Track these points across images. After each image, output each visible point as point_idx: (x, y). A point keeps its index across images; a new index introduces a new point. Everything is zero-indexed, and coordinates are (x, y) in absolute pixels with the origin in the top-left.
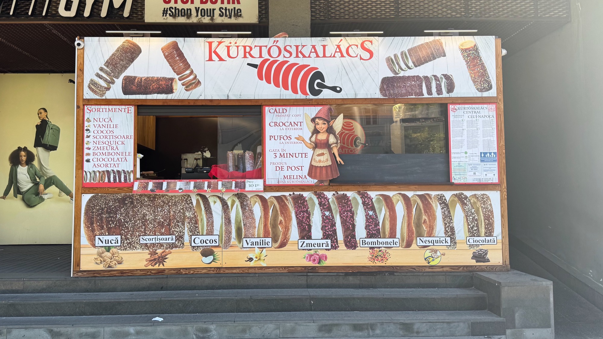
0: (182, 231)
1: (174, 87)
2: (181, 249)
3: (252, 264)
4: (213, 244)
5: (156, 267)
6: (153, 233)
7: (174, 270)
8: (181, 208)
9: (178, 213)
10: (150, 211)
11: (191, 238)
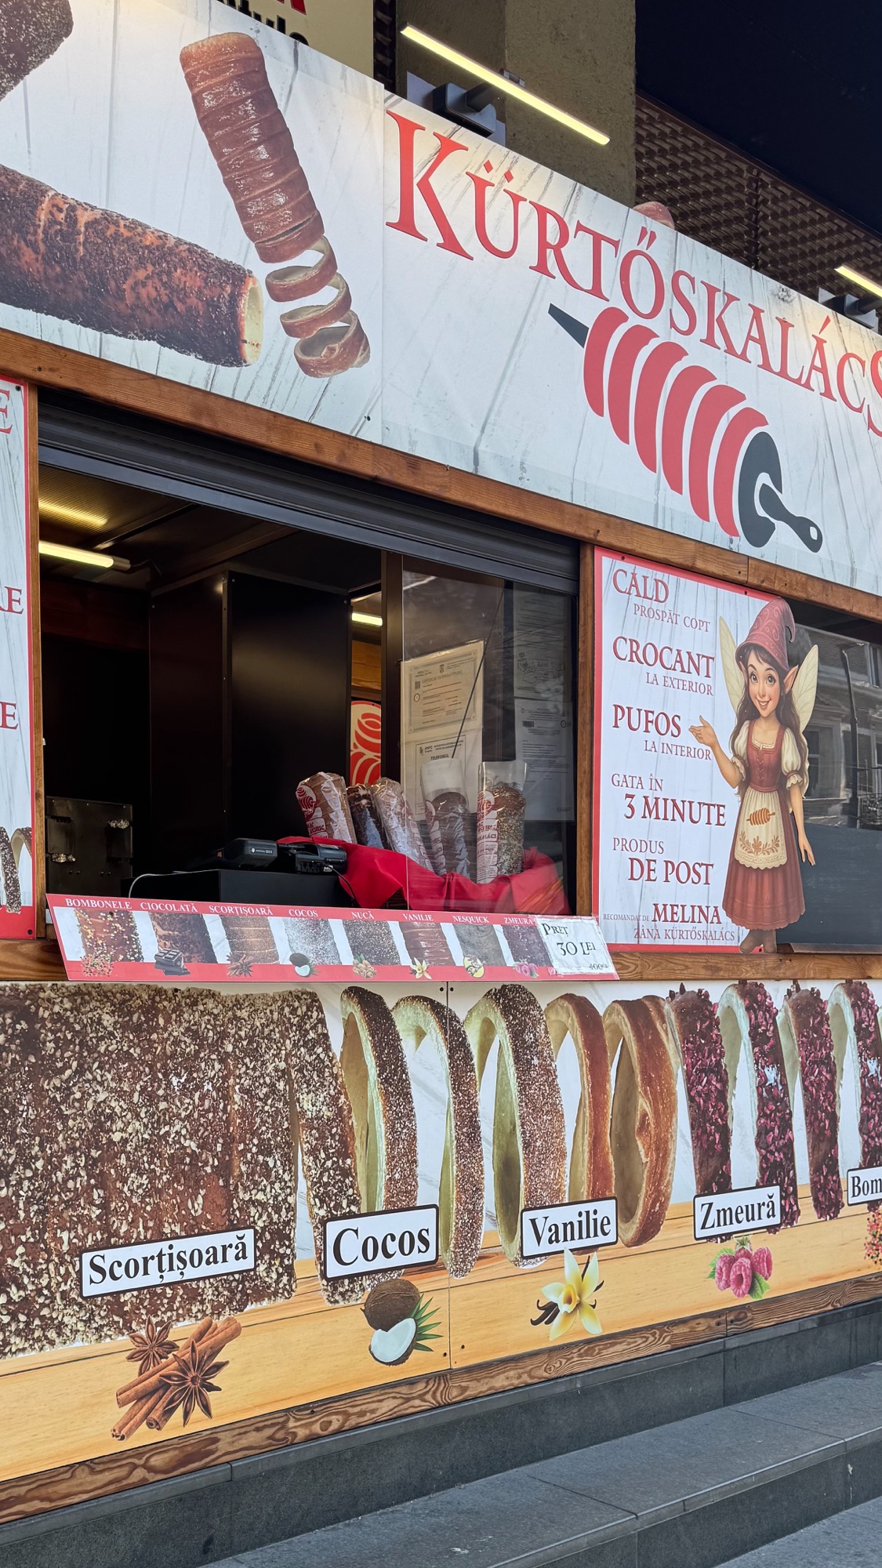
0: (285, 1200)
1: (248, 333)
2: (280, 1301)
3: (555, 1333)
4: (416, 1258)
5: (174, 1427)
6: (146, 1228)
7: (258, 1430)
8: (276, 1070)
9: (267, 1096)
10: (131, 1096)
11: (324, 1233)
